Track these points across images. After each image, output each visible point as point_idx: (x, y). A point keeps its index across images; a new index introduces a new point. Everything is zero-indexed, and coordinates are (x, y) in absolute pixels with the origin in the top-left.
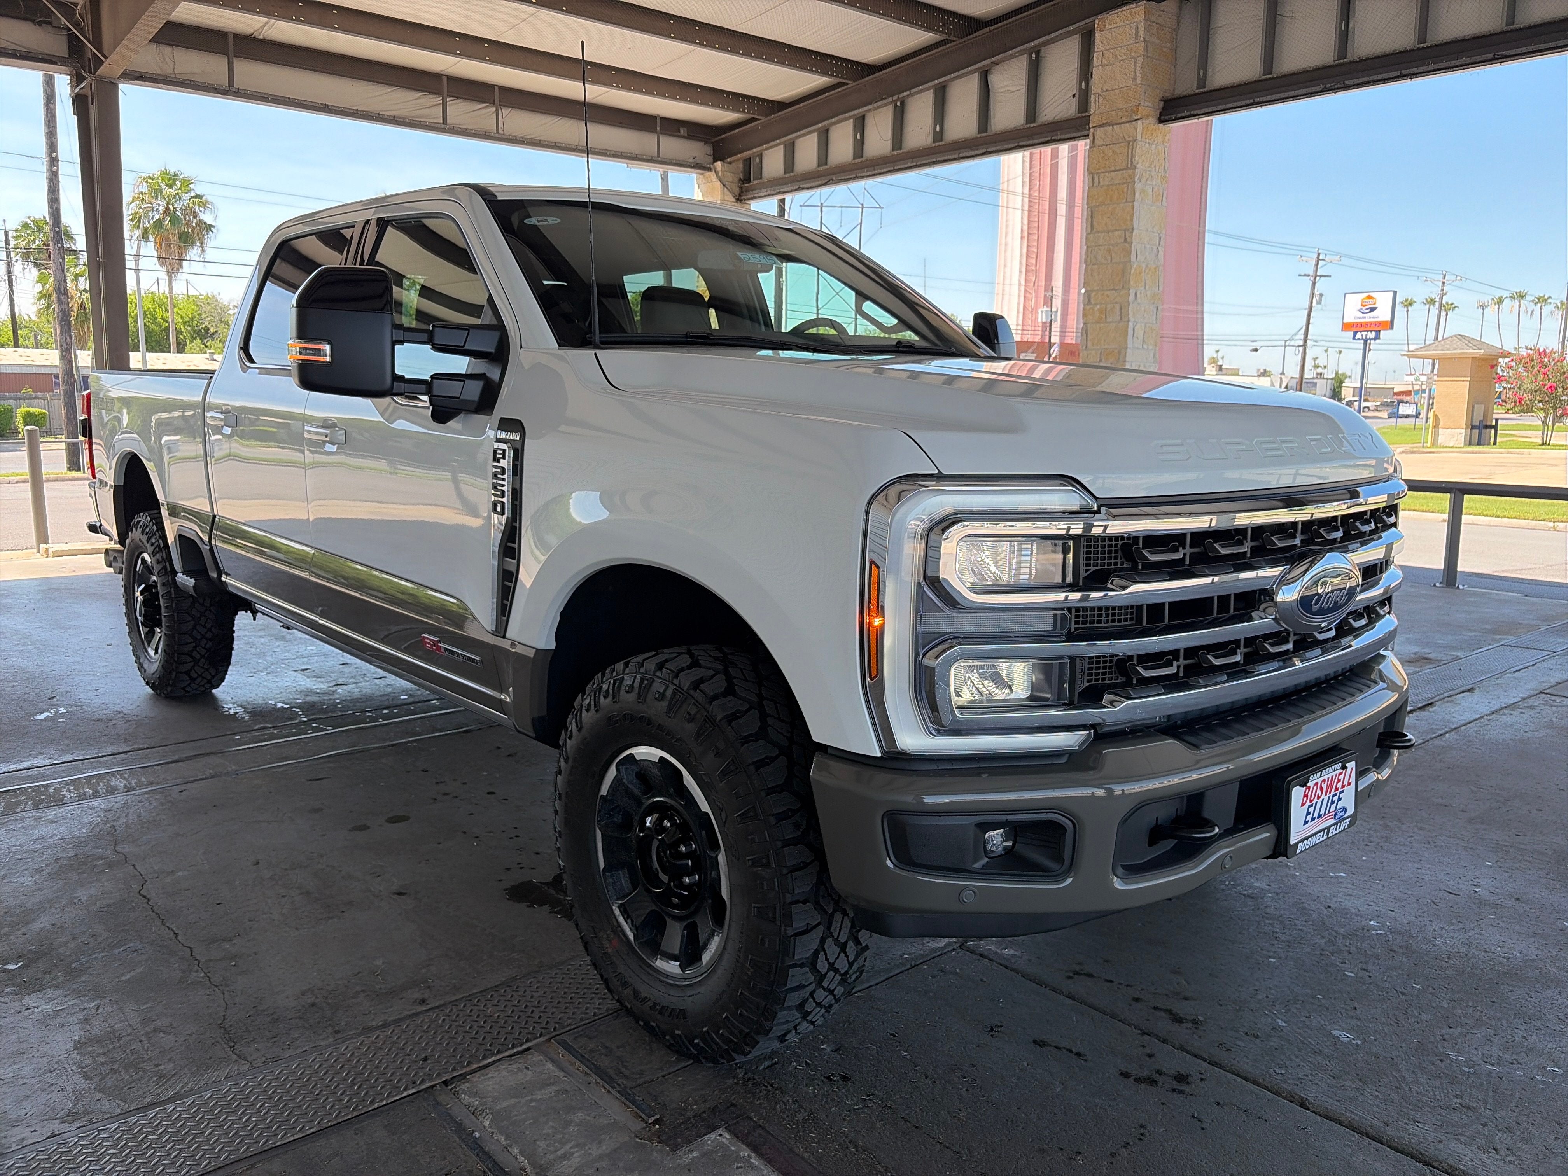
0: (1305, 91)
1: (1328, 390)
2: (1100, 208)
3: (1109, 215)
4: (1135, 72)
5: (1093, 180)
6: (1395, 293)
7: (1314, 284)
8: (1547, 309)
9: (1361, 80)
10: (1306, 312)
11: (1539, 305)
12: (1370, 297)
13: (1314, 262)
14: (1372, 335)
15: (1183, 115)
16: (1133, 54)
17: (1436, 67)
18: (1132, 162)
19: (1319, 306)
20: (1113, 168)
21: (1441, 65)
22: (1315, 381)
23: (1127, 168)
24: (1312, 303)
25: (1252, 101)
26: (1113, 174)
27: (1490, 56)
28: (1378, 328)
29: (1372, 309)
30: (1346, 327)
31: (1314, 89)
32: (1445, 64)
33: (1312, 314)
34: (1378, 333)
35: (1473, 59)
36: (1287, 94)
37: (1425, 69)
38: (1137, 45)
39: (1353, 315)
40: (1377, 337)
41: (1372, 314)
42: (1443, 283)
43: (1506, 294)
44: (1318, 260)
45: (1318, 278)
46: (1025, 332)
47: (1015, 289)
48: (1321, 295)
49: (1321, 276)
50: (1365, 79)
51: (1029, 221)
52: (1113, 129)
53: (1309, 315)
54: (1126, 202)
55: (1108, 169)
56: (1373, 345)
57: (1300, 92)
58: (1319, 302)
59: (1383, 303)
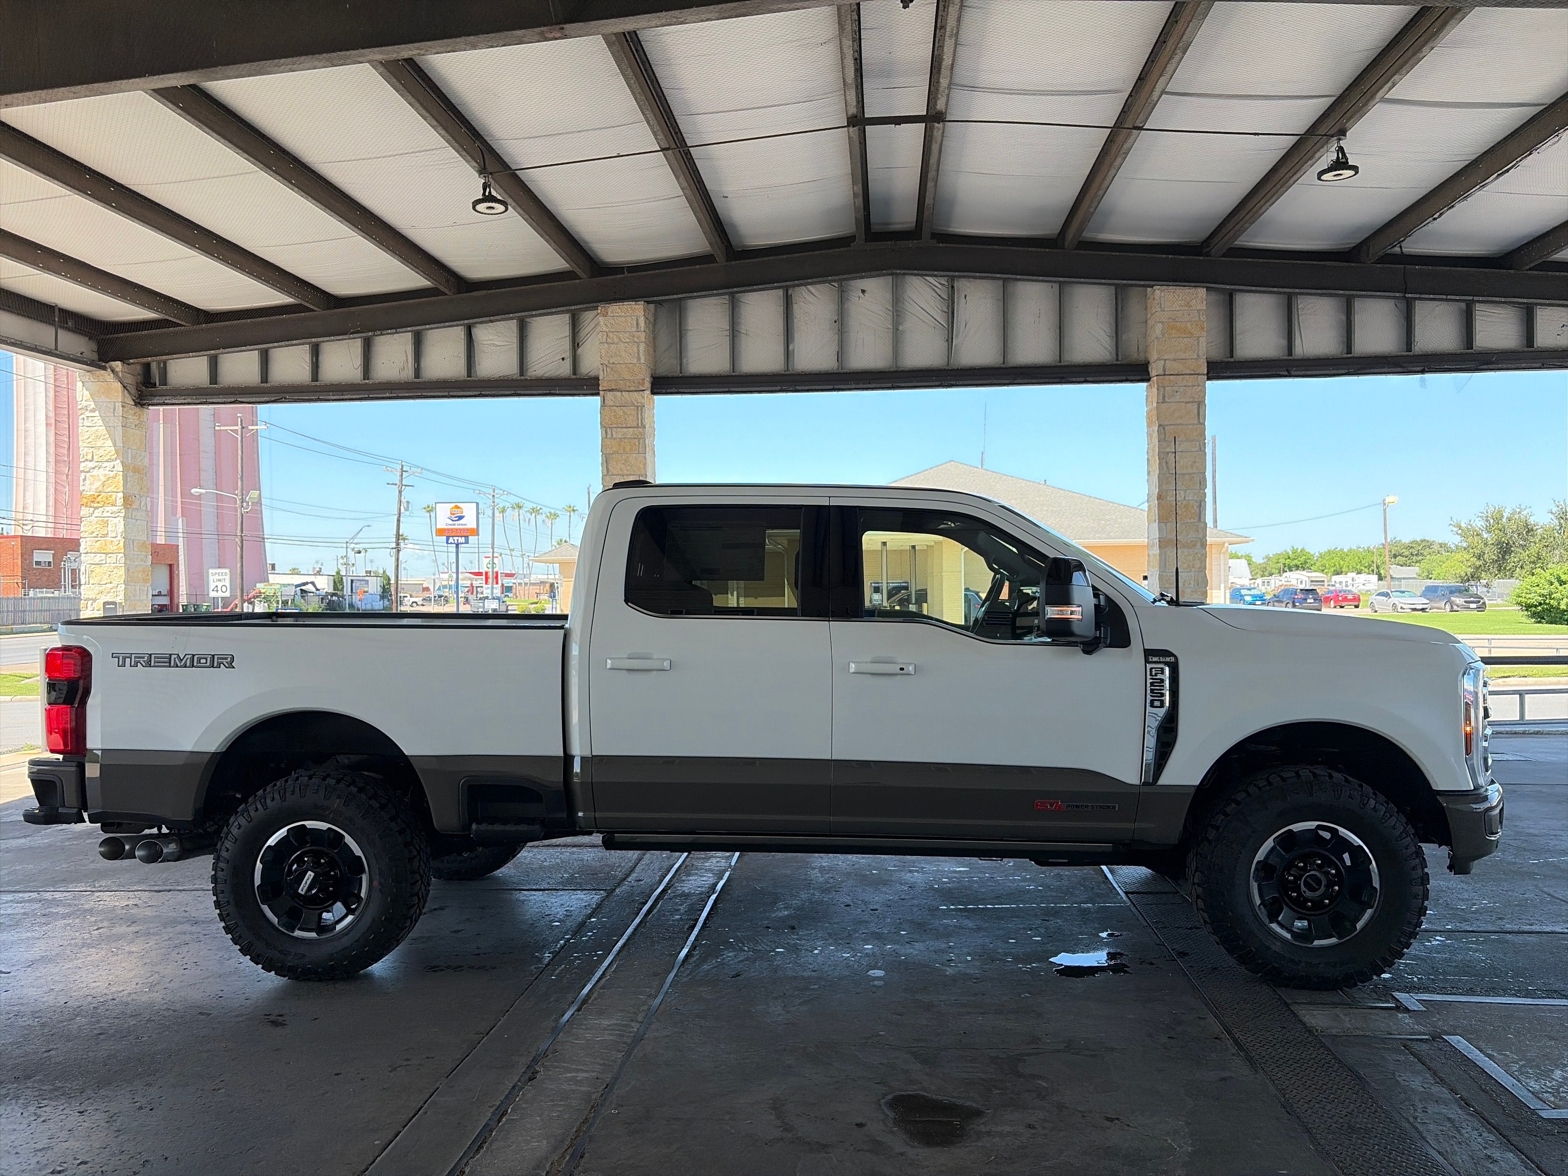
1: (379, 587)
2: (614, 456)
3: (623, 462)
4: (638, 354)
5: (606, 432)
6: (477, 504)
7: (400, 492)
8: (540, 518)
9: (807, 388)
10: (396, 517)
11: (534, 515)
12: (457, 507)
13: (398, 474)
14: (462, 540)
15: (672, 391)
16: (636, 340)
17: (857, 386)
18: (642, 422)
19: (407, 513)
20: (624, 425)
21: (860, 386)
22: (367, 578)
23: (638, 427)
24: (400, 510)
25: (727, 389)
26: (625, 430)
27: (890, 385)
28: (467, 534)
29: (461, 518)
30: (440, 532)
31: (774, 388)
32: (861, 386)
33: (402, 519)
34: (466, 537)
37: (849, 387)
38: (639, 333)
39: (443, 520)
40: (467, 542)
41: (460, 522)
42: (493, 496)
43: (508, 505)
44: (402, 471)
45: (403, 487)
46: (59, 526)
47: (42, 477)
48: (408, 502)
49: (406, 486)
51: (56, 408)
52: (622, 395)
53: (399, 521)
54: (639, 453)
55: (620, 426)
56: (462, 548)
58: (407, 509)
59: (469, 511)
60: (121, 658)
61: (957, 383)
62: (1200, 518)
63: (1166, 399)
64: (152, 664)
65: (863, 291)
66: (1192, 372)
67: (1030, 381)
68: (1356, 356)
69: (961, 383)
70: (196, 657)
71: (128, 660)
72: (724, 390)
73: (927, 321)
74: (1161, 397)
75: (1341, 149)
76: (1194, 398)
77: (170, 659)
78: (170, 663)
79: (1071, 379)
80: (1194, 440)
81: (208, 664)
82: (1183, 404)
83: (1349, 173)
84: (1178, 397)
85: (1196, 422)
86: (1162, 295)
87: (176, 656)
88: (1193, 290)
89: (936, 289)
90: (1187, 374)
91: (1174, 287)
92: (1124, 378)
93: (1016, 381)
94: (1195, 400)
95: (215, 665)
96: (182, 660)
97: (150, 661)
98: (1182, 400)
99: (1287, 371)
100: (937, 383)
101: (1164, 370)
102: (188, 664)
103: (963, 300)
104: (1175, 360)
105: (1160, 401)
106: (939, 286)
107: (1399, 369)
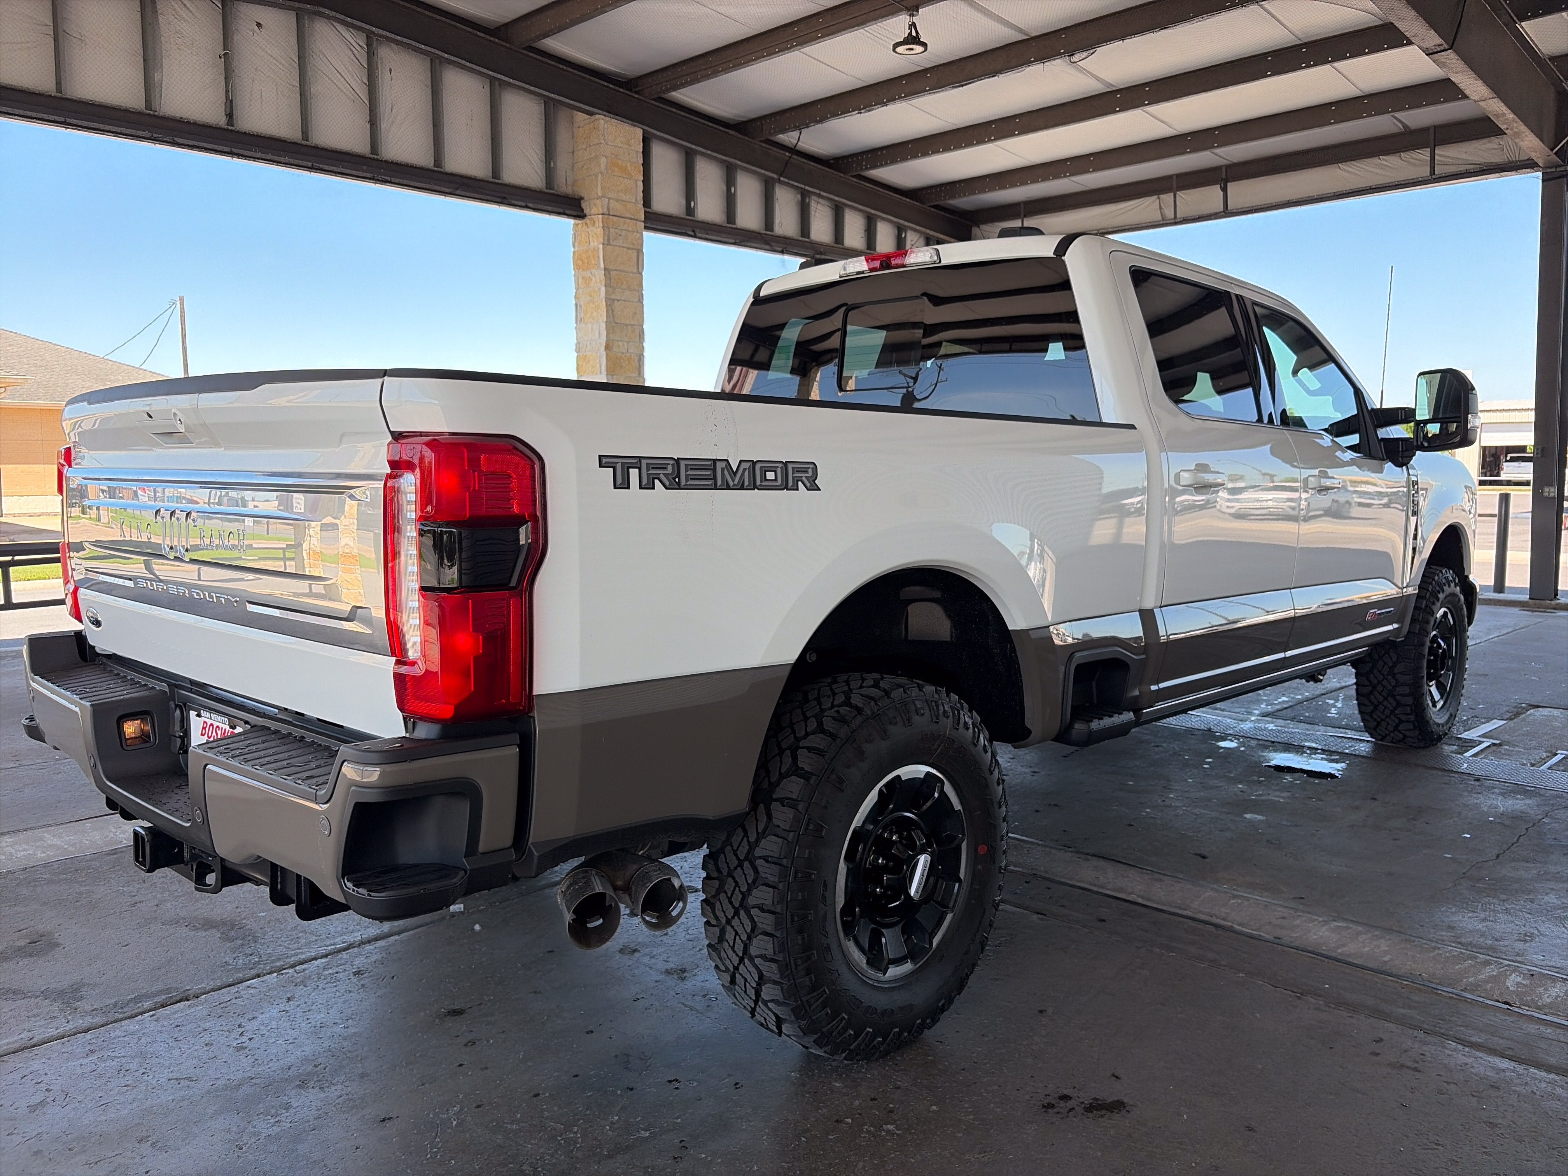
0: (129, 131)
9: (191, 143)
17: (263, 156)
25: (63, 119)
27: (310, 164)
31: (140, 133)
35: (296, 162)
36: (108, 127)
50: (195, 143)
57: (123, 130)
60: (619, 467)
61: (393, 180)
62: (640, 373)
63: (611, 241)
64: (683, 483)
65: (259, 25)
66: (632, 217)
67: (472, 195)
68: (739, 227)
69: (397, 181)
70: (758, 466)
71: (634, 473)
72: (57, 118)
73: (343, 88)
74: (606, 239)
75: (913, 25)
76: (633, 244)
77: (715, 470)
78: (715, 478)
79: (513, 202)
80: (634, 290)
81: (779, 482)
82: (625, 249)
83: (920, 49)
84: (620, 242)
85: (635, 270)
86: (606, 126)
87: (724, 464)
88: (632, 128)
89: (354, 49)
90: (628, 218)
91: (616, 121)
92: (561, 211)
93: (458, 192)
94: (635, 247)
95: (790, 483)
96: (735, 473)
97: (678, 476)
98: (624, 245)
99: (693, 231)
100: (369, 175)
101: (608, 209)
102: (746, 483)
103: (387, 75)
104: (617, 200)
105: (605, 242)
106: (357, 46)
107: (767, 247)
